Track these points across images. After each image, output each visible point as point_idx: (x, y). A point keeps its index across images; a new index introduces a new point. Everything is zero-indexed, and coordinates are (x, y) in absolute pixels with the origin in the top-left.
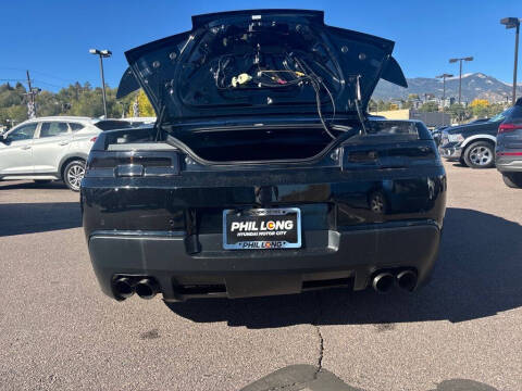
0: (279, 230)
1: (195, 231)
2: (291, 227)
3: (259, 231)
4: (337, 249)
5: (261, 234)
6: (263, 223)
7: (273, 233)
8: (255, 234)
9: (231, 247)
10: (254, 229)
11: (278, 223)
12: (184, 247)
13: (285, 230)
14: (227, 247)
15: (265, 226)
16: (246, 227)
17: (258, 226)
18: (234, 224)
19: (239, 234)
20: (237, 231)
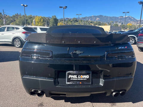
0: (84, 78)
1: (57, 78)
2: (88, 77)
3: (78, 78)
4: (103, 85)
5: (78, 79)
6: (79, 76)
7: (82, 79)
8: (77, 79)
9: (69, 83)
10: (76, 78)
11: (84, 76)
12: (53, 83)
13: (86, 78)
14: (67, 83)
15: (80, 77)
16: (73, 77)
17: (77, 76)
18: (70, 76)
19: (71, 79)
20: (71, 78)
